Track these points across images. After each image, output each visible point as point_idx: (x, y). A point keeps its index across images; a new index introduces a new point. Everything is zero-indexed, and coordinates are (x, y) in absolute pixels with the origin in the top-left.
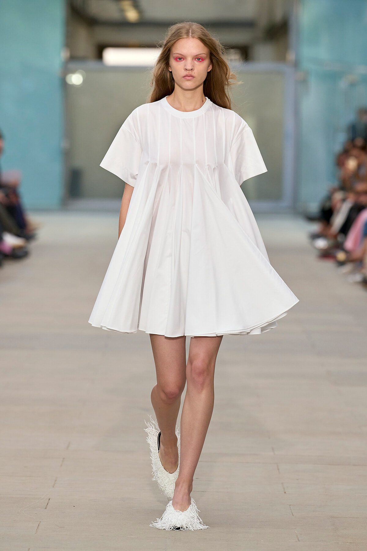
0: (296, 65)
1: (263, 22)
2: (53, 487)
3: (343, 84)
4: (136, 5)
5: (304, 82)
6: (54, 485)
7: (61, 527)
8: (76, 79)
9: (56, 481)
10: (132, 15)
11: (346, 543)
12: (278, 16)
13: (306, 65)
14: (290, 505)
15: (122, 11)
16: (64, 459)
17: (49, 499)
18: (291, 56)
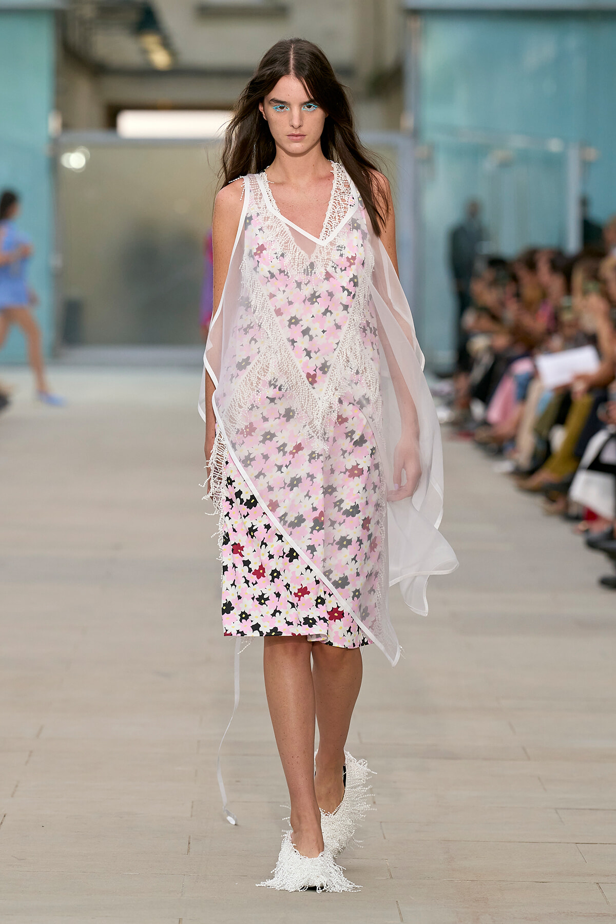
0: (416, 134)
1: (366, 69)
2: (12, 796)
3: (489, 164)
4: (166, 44)
5: (428, 161)
6: (14, 793)
7: (20, 860)
8: (75, 160)
9: (17, 786)
10: (160, 59)
11: (465, 880)
12: (389, 59)
13: (430, 135)
14: (381, 822)
15: (145, 52)
16: (31, 752)
17: (3, 815)
18: (408, 122)
